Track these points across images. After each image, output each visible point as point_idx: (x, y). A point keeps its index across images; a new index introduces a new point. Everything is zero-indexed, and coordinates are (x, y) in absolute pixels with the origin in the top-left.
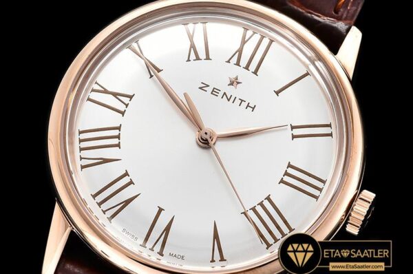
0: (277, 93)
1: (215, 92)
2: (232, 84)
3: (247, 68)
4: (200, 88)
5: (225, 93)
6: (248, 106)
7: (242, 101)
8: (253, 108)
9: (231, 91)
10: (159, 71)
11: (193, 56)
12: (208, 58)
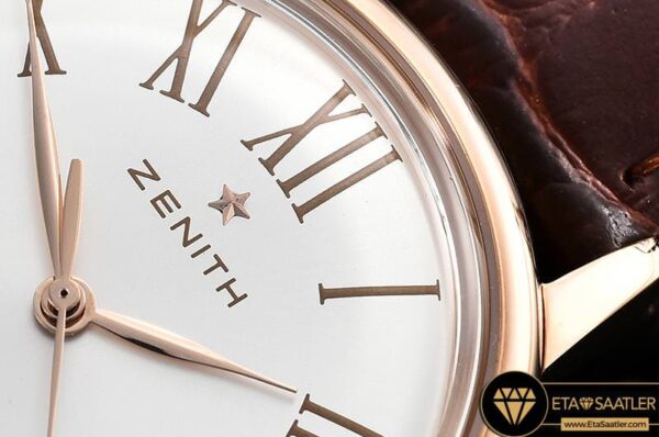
0: (325, 294)
1: (163, 202)
2: (220, 206)
3: (287, 187)
4: (133, 173)
5: (187, 221)
6: (226, 286)
7: (220, 264)
8: (237, 300)
9: (206, 223)
10: (54, 69)
11: (165, 81)
12: (201, 106)
